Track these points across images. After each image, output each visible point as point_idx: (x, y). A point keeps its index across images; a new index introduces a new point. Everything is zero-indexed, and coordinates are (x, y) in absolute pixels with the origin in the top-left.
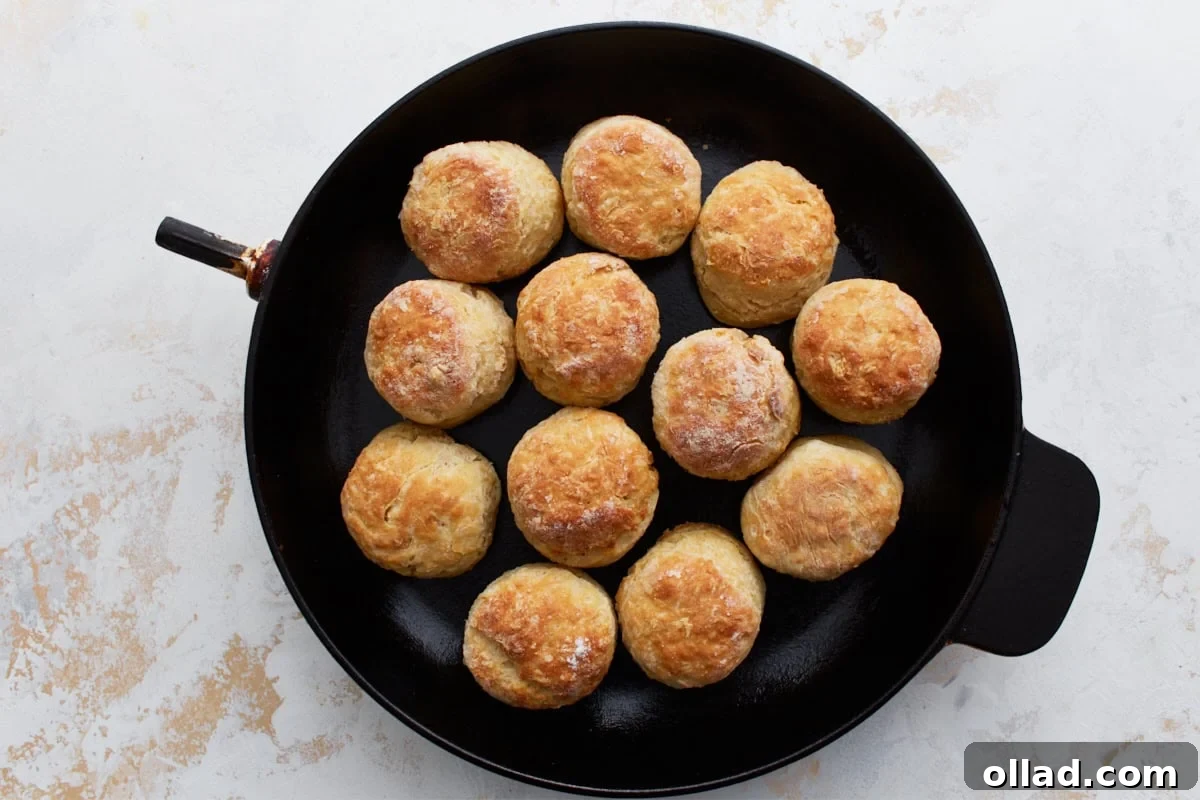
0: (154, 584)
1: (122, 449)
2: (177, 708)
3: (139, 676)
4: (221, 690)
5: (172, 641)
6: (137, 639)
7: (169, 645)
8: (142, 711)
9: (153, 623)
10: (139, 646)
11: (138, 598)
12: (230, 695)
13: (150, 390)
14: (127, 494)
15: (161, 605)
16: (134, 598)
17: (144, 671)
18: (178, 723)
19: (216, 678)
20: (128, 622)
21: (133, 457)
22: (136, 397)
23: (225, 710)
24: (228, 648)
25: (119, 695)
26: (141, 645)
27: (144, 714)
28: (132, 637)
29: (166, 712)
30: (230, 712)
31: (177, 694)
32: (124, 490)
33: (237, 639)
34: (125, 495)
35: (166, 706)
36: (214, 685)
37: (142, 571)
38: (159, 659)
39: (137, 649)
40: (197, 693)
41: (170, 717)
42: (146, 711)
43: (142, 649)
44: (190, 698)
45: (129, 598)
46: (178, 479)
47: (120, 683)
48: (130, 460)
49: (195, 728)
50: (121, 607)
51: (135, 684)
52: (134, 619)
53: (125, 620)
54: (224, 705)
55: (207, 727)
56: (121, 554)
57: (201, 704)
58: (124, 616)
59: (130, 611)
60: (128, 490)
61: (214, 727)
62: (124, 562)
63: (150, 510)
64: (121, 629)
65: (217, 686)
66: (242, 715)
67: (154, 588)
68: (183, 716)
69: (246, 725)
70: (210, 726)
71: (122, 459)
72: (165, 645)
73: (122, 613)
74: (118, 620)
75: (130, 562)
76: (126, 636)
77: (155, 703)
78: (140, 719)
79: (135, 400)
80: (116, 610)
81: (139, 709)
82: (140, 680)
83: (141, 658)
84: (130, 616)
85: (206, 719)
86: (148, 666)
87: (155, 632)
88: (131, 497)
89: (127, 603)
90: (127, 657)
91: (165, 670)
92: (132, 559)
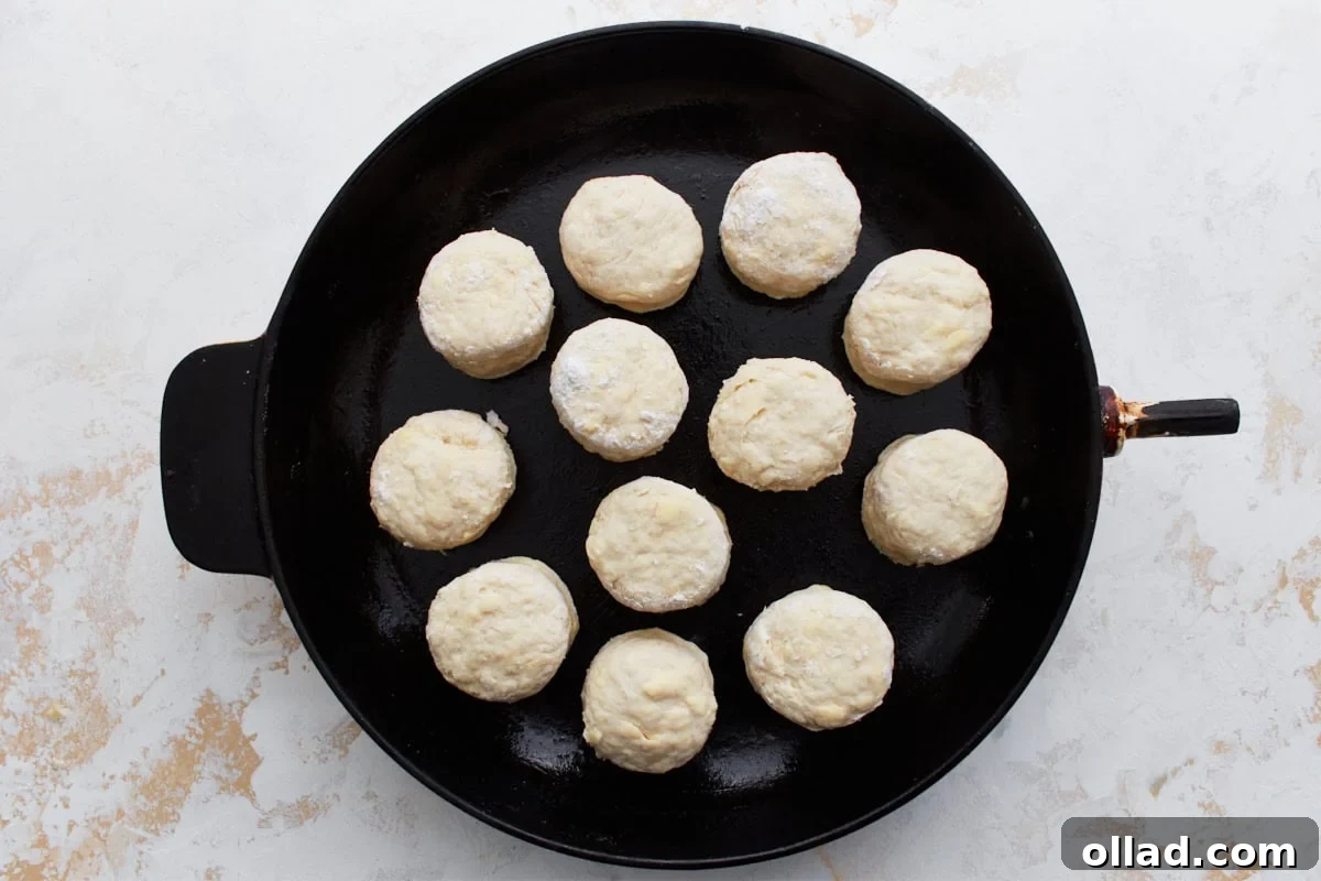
0: (116, 638)
1: (74, 491)
2: (146, 773)
3: (103, 740)
4: (194, 751)
5: (137, 699)
6: (99, 699)
7: (134, 705)
8: (107, 777)
9: (115, 681)
10: (101, 707)
11: (99, 654)
12: (204, 755)
13: (103, 425)
14: (82, 540)
15: (124, 661)
16: (94, 655)
17: (107, 734)
18: (148, 789)
19: (188, 738)
20: (88, 681)
21: (87, 499)
22: (88, 432)
23: (200, 773)
24: (200, 705)
25: (81, 761)
26: (104, 705)
27: (111, 781)
28: (93, 698)
29: (134, 778)
30: (205, 774)
31: (145, 756)
32: (78, 536)
33: (209, 693)
34: (79, 541)
35: (134, 771)
36: (186, 745)
37: (102, 625)
38: (123, 719)
39: (99, 710)
40: (167, 755)
41: (139, 782)
42: (112, 777)
43: (105, 710)
44: (160, 761)
45: (89, 654)
46: (137, 522)
47: (81, 750)
48: (84, 503)
49: (167, 794)
50: (80, 665)
51: (99, 747)
52: (95, 678)
53: (84, 680)
54: (197, 768)
55: (180, 792)
56: (78, 606)
57: (173, 768)
58: (84, 675)
59: (90, 669)
60: (83, 535)
61: (188, 792)
62: (82, 615)
63: (108, 557)
64: (79, 687)
65: (190, 747)
66: (218, 778)
67: (115, 643)
68: (153, 781)
69: (223, 789)
70: (182, 790)
71: (74, 502)
72: (130, 704)
73: (82, 671)
74: (76, 680)
75: (88, 615)
76: (86, 697)
77: (121, 769)
78: (106, 787)
79: (86, 436)
80: (74, 668)
81: (104, 775)
82: (104, 744)
83: (104, 720)
84: (90, 674)
85: (178, 784)
86: (112, 727)
87: (119, 691)
88: (86, 543)
89: (87, 660)
90: (88, 719)
91: (132, 731)
92: (90, 611)
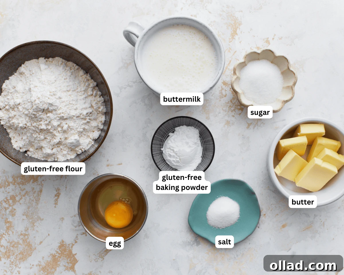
0: (35, 224)
1: (23, 181)
2: (43, 264)
5: (41, 243)
6: (29, 242)
7: (40, 244)
9: (34, 237)
11: (29, 229)
12: (61, 259)
15: (37, 231)
16: (28, 229)
18: (44, 269)
19: (56, 254)
20: (26, 237)
21: (27, 183)
23: (59, 264)
24: (60, 245)
25: (24, 260)
27: (32, 266)
28: (28, 242)
29: (39, 265)
30: (61, 265)
31: (43, 259)
32: (24, 194)
33: (63, 241)
34: (24, 196)
35: (39, 263)
36: (55, 256)
37: (31, 220)
38: (37, 248)
39: (29, 245)
40: (50, 259)
41: (41, 267)
43: (31, 245)
44: (47, 261)
45: (26, 229)
46: (42, 190)
47: (24, 257)
48: (26, 184)
49: (49, 270)
50: (24, 232)
51: (29, 256)
52: (28, 236)
53: (25, 236)
55: (53, 270)
56: (23, 215)
57: (51, 263)
58: (25, 235)
59: (27, 233)
60: (25, 194)
61: (56, 270)
62: (25, 217)
63: (33, 200)
64: (24, 239)
65: (57, 257)
66: (65, 266)
67: (35, 226)
68: (45, 266)
69: (66, 269)
71: (23, 184)
72: (39, 244)
73: (24, 234)
74: (23, 236)
75: (26, 217)
76: (25, 242)
77: (36, 263)
78: (31, 268)
80: (22, 233)
81: (31, 264)
82: (31, 255)
83: (31, 248)
84: (27, 235)
85: (53, 267)
86: (33, 251)
87: (35, 240)
88: (26, 196)
89: (26, 231)
90: (26, 248)
91: (39, 252)
92: (27, 216)
